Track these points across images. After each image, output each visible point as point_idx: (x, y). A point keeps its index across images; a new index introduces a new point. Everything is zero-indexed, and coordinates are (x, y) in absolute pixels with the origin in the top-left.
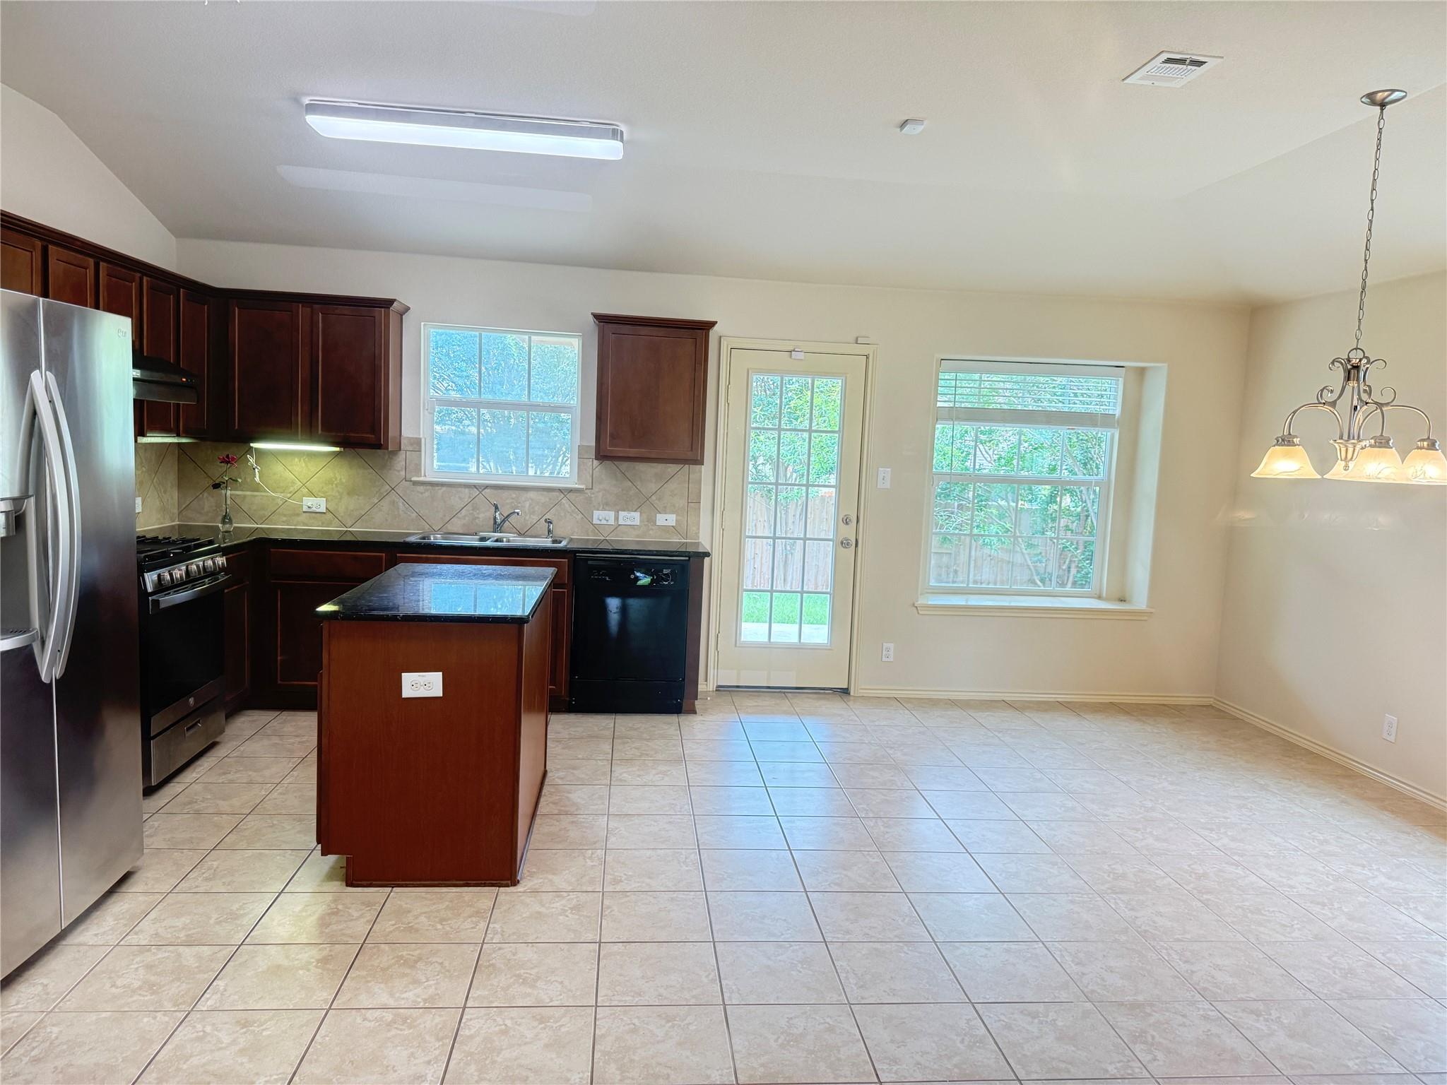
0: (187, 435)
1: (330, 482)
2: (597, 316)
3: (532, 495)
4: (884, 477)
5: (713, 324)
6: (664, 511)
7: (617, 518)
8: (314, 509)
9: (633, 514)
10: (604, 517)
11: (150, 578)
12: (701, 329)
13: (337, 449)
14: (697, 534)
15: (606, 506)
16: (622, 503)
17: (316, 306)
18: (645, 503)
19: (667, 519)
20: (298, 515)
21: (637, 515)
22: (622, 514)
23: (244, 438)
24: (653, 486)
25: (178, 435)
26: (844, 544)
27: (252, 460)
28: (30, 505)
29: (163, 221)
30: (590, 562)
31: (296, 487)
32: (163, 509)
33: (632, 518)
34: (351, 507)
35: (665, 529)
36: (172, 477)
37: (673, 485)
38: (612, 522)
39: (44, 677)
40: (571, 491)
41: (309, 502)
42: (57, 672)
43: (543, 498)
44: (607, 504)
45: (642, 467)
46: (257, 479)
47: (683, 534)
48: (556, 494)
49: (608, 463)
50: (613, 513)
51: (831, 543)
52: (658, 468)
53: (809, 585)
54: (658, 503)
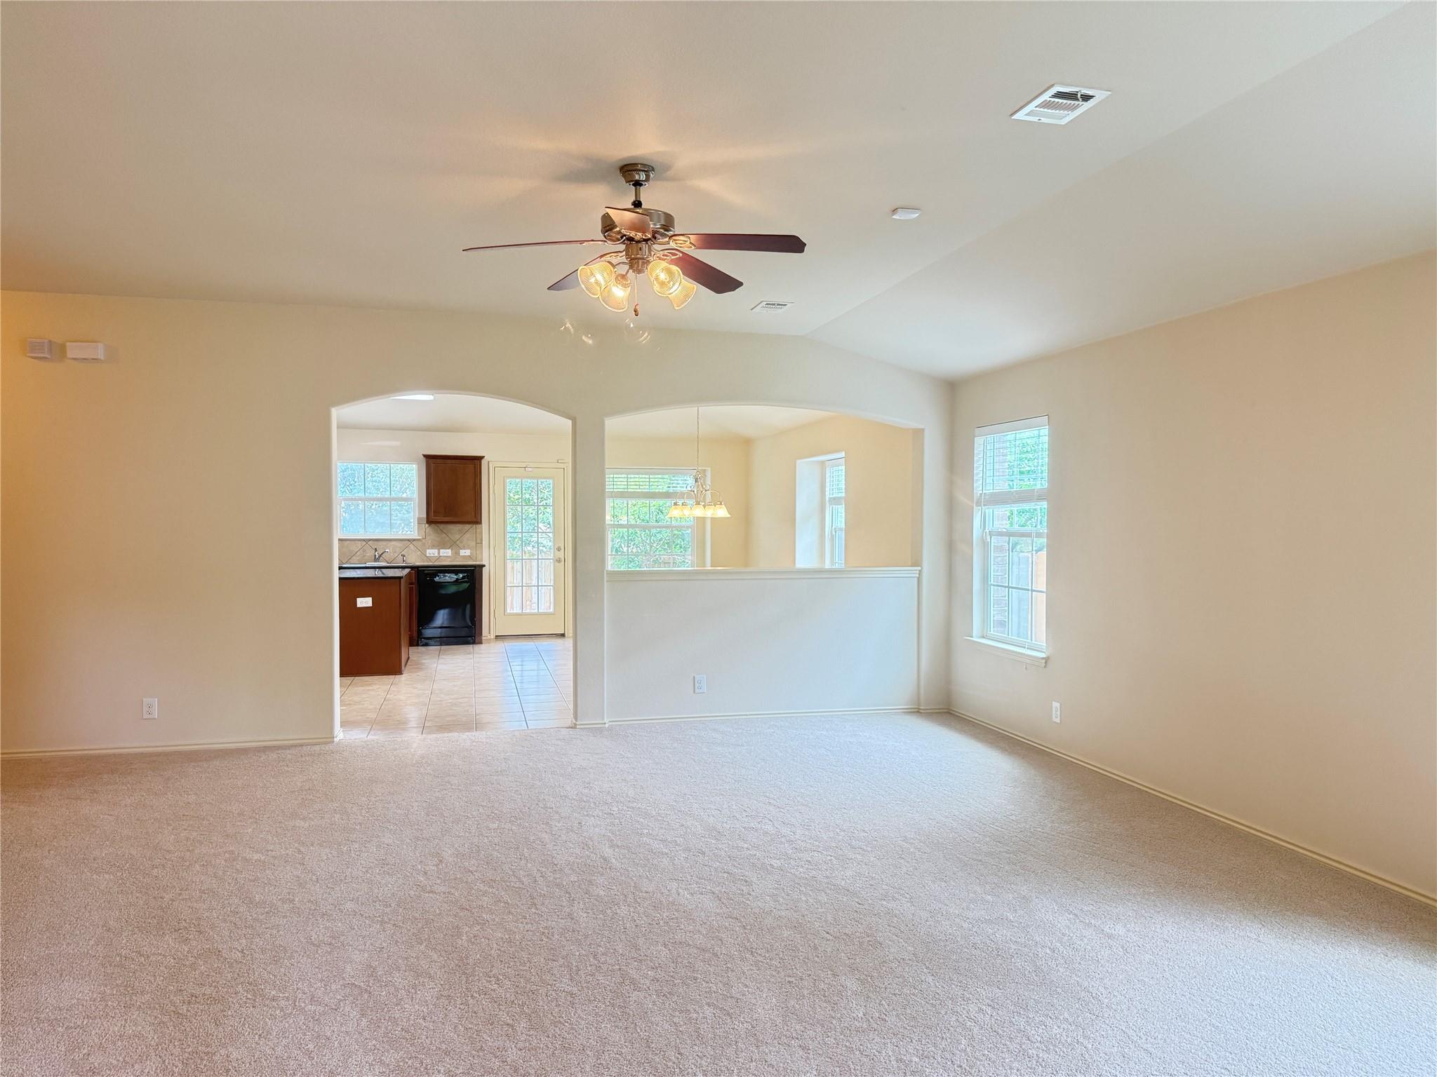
2: (424, 456)
3: (394, 543)
5: (483, 457)
6: (464, 548)
7: (439, 553)
9: (447, 550)
10: (432, 552)
12: (479, 459)
14: (482, 560)
15: (433, 547)
16: (442, 544)
18: (453, 545)
19: (465, 552)
21: (450, 551)
22: (441, 551)
24: (458, 536)
26: (559, 561)
33: (447, 553)
35: (465, 557)
37: (467, 535)
38: (436, 555)
40: (414, 540)
43: (400, 544)
44: (434, 546)
45: (451, 527)
47: (475, 558)
48: (407, 542)
49: (433, 525)
50: (437, 550)
51: (552, 561)
52: (459, 527)
53: (542, 582)
54: (460, 545)
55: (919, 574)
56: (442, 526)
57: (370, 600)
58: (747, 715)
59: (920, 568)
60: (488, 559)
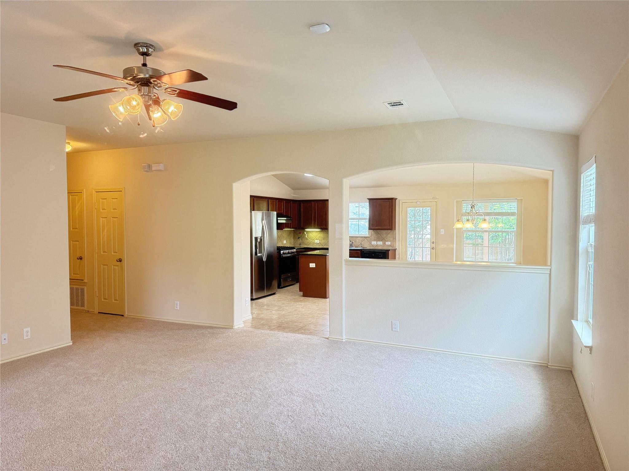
0: (293, 228)
1: (320, 237)
2: (368, 199)
3: (359, 238)
4: (442, 232)
5: (397, 199)
6: (388, 241)
7: (377, 243)
8: (317, 243)
9: (380, 242)
10: (374, 243)
11: (282, 252)
12: (391, 199)
13: (320, 230)
14: (396, 247)
15: (374, 240)
16: (378, 239)
17: (316, 202)
18: (382, 239)
19: (388, 243)
20: (314, 244)
22: (378, 242)
23: (303, 229)
24: (385, 236)
25: (291, 228)
26: (433, 248)
27: (305, 233)
28: (262, 238)
29: (291, 188)
30: (365, 252)
31: (314, 238)
32: (290, 243)
33: (380, 243)
34: (324, 242)
35: (388, 245)
36: (292, 237)
37: (389, 235)
39: (264, 260)
40: (367, 237)
41: (316, 241)
42: (265, 260)
43: (361, 239)
45: (382, 231)
46: (306, 237)
47: (392, 246)
48: (364, 238)
49: (375, 230)
50: (376, 242)
51: (429, 248)
52: (386, 231)
53: (424, 259)
54: (386, 239)
55: (550, 272)
56: (378, 231)
57: (314, 264)
58: (423, 349)
59: (550, 268)
60: (398, 246)
